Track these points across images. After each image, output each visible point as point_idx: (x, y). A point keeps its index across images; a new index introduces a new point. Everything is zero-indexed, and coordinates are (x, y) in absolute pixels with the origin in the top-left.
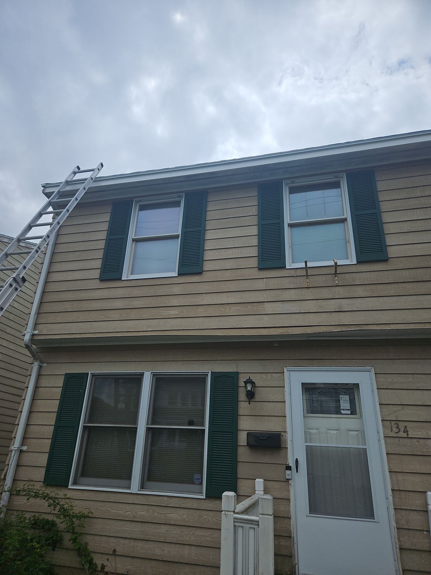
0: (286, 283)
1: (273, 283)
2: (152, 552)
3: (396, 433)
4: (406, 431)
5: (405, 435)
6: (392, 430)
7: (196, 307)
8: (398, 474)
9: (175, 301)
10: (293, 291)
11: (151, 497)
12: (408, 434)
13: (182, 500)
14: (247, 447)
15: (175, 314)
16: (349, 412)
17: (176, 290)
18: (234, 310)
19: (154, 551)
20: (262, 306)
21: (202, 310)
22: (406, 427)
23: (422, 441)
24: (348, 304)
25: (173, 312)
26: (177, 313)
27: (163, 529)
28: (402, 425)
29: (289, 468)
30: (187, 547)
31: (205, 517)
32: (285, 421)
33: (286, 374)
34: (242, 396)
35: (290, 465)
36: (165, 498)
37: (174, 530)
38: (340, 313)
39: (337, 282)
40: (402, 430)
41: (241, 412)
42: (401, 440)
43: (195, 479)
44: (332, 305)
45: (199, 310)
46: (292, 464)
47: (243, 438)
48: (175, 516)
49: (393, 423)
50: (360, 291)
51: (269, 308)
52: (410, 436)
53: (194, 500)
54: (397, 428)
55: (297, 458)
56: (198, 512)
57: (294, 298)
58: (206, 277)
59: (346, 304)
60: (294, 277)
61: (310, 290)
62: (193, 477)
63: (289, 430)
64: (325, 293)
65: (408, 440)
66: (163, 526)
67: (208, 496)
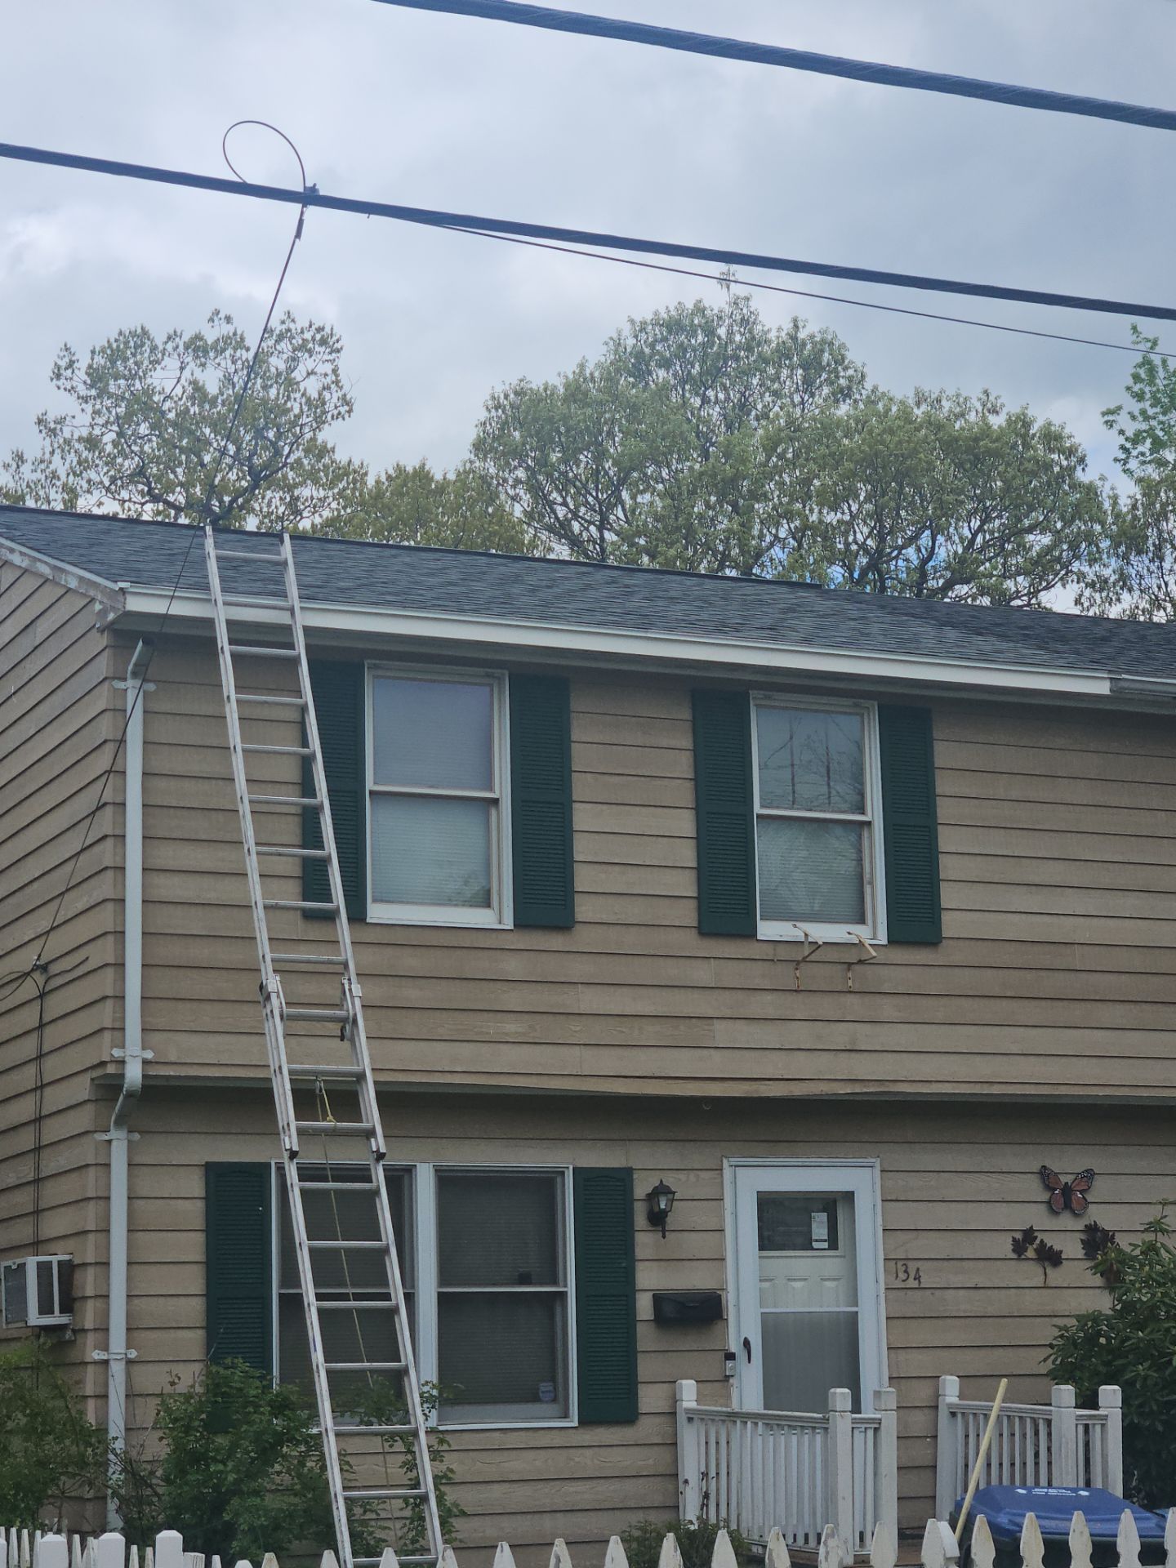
0: (757, 975)
1: (732, 974)
2: (481, 1534)
3: (903, 1281)
4: (917, 1278)
5: (915, 1284)
6: (897, 1276)
7: (562, 1017)
8: (900, 1351)
9: (513, 999)
10: (769, 997)
11: (466, 1436)
12: (920, 1282)
13: (530, 1434)
14: (653, 1324)
15: (516, 1033)
16: (826, 1245)
17: (513, 966)
18: (650, 1033)
19: (484, 1532)
20: (706, 1027)
21: (578, 1028)
22: (918, 1269)
23: (937, 1293)
24: (866, 1036)
25: (512, 1027)
26: (520, 1030)
27: (497, 1491)
28: (912, 1267)
29: (730, 1356)
30: (547, 1517)
31: (577, 1459)
32: (723, 1270)
33: (727, 1173)
34: (640, 1220)
35: (733, 1351)
36: (497, 1434)
37: (519, 1489)
38: (853, 1055)
39: (850, 983)
40: (912, 1275)
41: (639, 1253)
42: (910, 1293)
43: (543, 1392)
44: (839, 1035)
45: (573, 1028)
46: (734, 1346)
47: (644, 1306)
48: (518, 1465)
49: (900, 1263)
50: (888, 1009)
51: (723, 1033)
52: (922, 1286)
53: (554, 1432)
54: (906, 1272)
55: (746, 1339)
56: (564, 1452)
57: (771, 1013)
58: (582, 938)
59: (865, 1036)
60: (771, 963)
61: (800, 996)
62: (538, 1389)
63: (731, 1287)
64: (827, 1006)
65: (919, 1293)
66: (496, 1486)
67: (584, 1422)
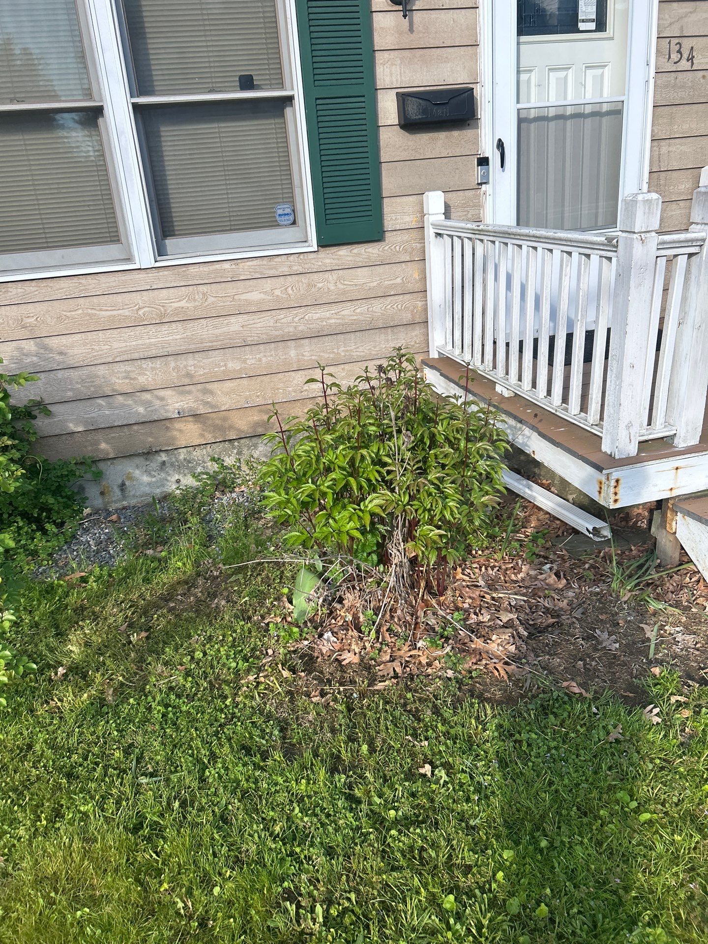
2: (223, 368)
3: (675, 63)
4: (691, 59)
5: (687, 66)
6: (669, 58)
8: (663, 144)
11: (191, 268)
12: (693, 64)
13: (265, 261)
14: (397, 129)
16: (592, 26)
19: (225, 365)
22: (692, 48)
27: (236, 323)
28: (687, 44)
29: (483, 162)
31: (320, 284)
32: (475, 58)
35: (486, 155)
36: (226, 266)
37: (259, 320)
40: (685, 56)
41: (379, 41)
42: (680, 76)
43: (280, 215)
46: (489, 150)
47: (387, 108)
48: (256, 296)
49: (674, 42)
52: (694, 68)
53: (292, 258)
54: (679, 52)
55: (500, 140)
56: (304, 279)
62: (275, 212)
63: (485, 79)
65: (690, 76)
66: (233, 319)
67: (323, 244)
